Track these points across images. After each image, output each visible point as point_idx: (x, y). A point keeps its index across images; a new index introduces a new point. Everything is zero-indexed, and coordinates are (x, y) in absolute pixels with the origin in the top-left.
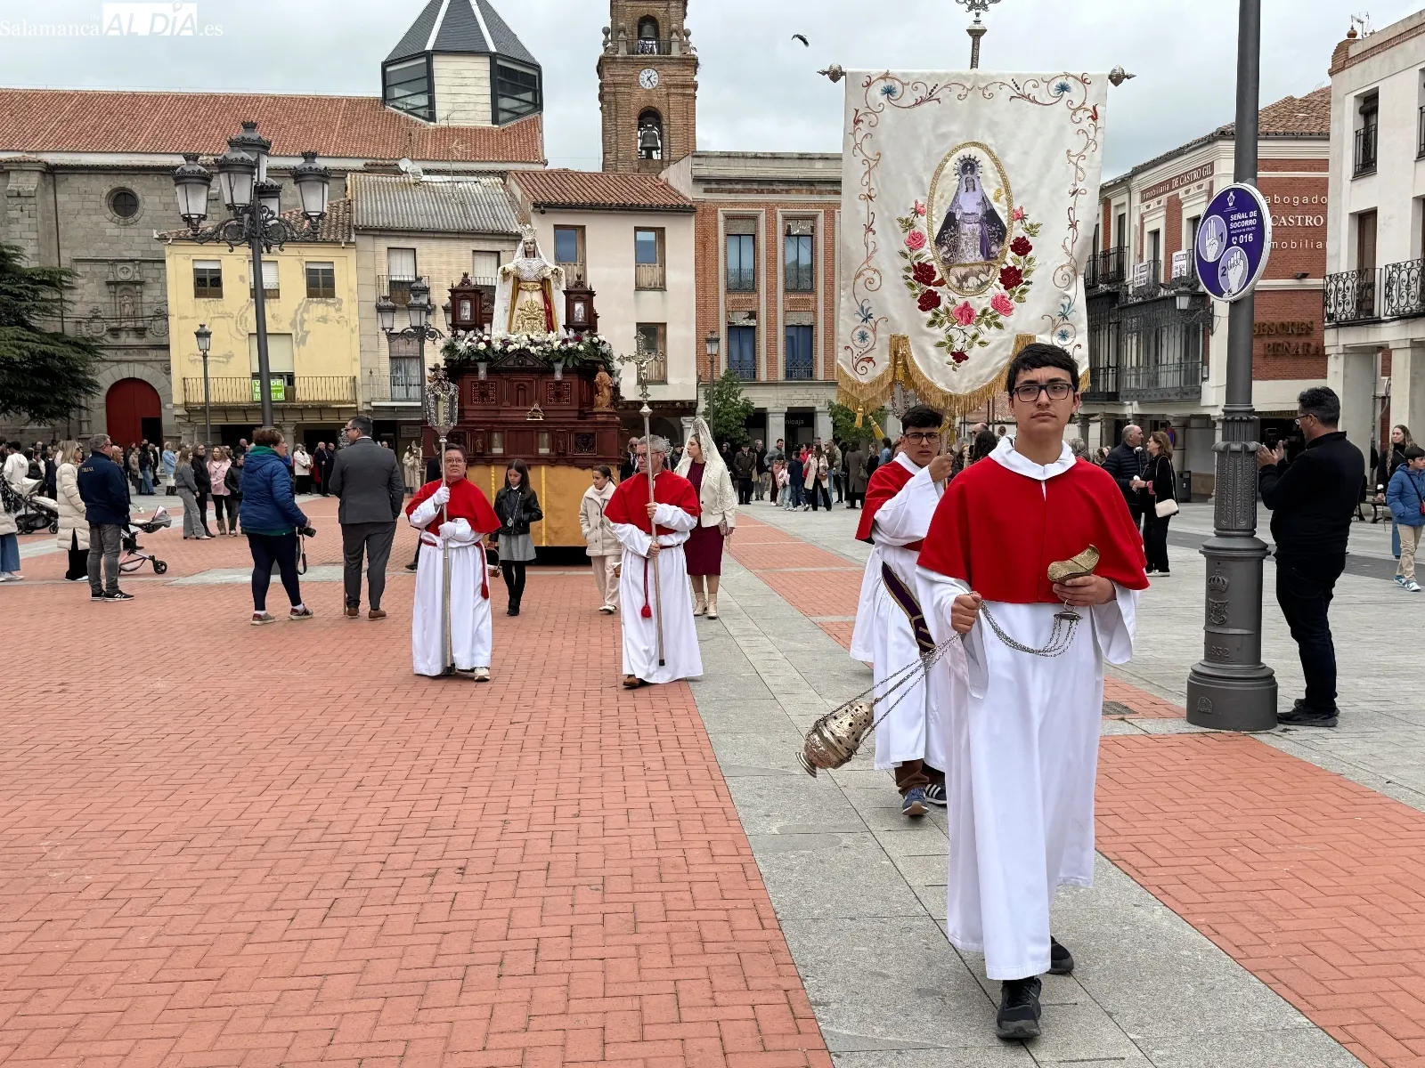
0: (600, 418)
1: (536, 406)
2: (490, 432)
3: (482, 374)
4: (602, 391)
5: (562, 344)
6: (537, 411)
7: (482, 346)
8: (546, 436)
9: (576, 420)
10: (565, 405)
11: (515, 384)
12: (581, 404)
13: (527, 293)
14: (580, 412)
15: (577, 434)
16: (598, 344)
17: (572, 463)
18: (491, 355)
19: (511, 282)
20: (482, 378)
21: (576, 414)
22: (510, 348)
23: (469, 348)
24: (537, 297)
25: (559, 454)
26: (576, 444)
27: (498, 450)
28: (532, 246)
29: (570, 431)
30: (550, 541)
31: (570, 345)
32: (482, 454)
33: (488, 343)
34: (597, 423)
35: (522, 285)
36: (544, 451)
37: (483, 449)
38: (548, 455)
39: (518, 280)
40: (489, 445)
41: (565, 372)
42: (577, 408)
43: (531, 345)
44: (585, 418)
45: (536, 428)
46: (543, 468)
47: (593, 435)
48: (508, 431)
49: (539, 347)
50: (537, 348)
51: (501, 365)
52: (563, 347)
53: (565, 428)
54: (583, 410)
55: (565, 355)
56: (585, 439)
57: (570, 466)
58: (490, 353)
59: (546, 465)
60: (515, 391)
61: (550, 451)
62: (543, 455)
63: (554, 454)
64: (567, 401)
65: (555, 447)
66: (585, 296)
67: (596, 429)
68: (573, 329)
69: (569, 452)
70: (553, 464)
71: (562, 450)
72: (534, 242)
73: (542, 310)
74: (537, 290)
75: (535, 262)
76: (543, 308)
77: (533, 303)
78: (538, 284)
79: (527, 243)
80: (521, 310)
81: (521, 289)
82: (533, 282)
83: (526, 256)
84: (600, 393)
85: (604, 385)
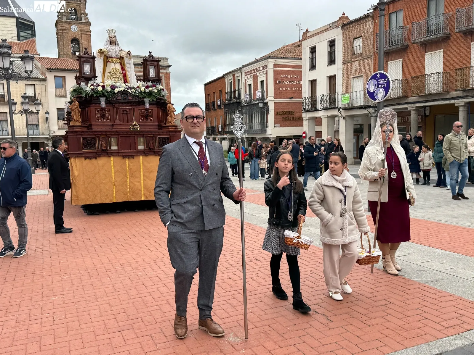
0: (171, 129)
1: (135, 123)
2: (110, 137)
3: (103, 104)
4: (171, 114)
6: (135, 125)
7: (100, 89)
8: (142, 139)
9: (157, 130)
10: (149, 122)
11: (122, 110)
12: (159, 121)
13: (113, 64)
14: (158, 125)
15: (159, 138)
17: (158, 154)
18: (106, 94)
19: (102, 58)
20: (103, 106)
21: (156, 127)
22: (116, 90)
23: (92, 89)
24: (118, 66)
25: (150, 149)
26: (159, 143)
27: (114, 148)
28: (114, 39)
29: (155, 136)
30: (147, 197)
31: (151, 89)
32: (106, 150)
33: (103, 87)
34: (170, 132)
35: (109, 59)
36: (141, 147)
37: (106, 147)
38: (144, 150)
39: (106, 57)
40: (109, 145)
41: (150, 103)
42: (156, 124)
43: (128, 89)
44: (162, 129)
45: (136, 135)
46: (141, 157)
47: (168, 138)
48: (121, 136)
49: (133, 90)
50: (132, 90)
51: (113, 100)
52: (147, 90)
53: (153, 135)
54: (161, 125)
55: (148, 94)
56: (164, 141)
57: (156, 155)
58: (104, 92)
59: (142, 155)
60: (122, 114)
61: (145, 147)
62: (141, 149)
63: (147, 149)
64: (151, 120)
65: (147, 145)
66: (155, 63)
67: (170, 135)
68: (150, 81)
69: (155, 148)
70: (148, 155)
71: (152, 147)
72: (115, 37)
73: (121, 73)
74: (118, 63)
75: (116, 48)
76: (121, 72)
77: (116, 69)
78: (119, 60)
79: (111, 37)
80: (110, 73)
81: (109, 62)
82: (115, 58)
83: (111, 45)
84: (170, 116)
85: (172, 111)
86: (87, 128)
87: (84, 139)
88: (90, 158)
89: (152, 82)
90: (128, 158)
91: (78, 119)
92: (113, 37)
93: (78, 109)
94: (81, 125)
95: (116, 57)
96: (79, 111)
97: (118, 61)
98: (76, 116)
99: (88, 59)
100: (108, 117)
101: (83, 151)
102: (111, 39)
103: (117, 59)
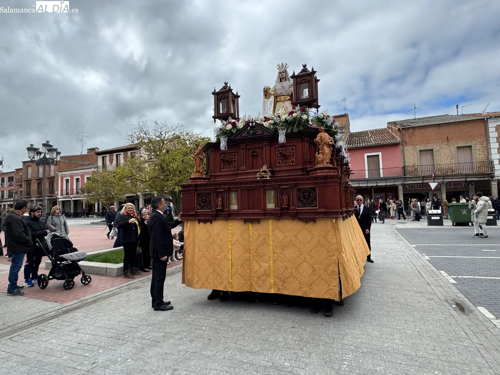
0: (320, 174)
1: (265, 168)
2: (229, 190)
3: (223, 145)
4: (323, 149)
5: (289, 115)
6: (265, 172)
7: (229, 127)
8: (273, 193)
9: (299, 177)
10: (291, 165)
11: (251, 151)
12: (305, 163)
14: (303, 170)
15: (299, 190)
16: (323, 118)
17: (296, 216)
20: (223, 149)
21: (300, 172)
25: (282, 209)
26: (299, 199)
27: (234, 207)
28: (284, 74)
29: (292, 187)
30: (279, 289)
31: (294, 115)
34: (316, 178)
35: (279, 99)
36: (271, 206)
37: (223, 206)
38: (274, 210)
40: (226, 203)
42: (301, 167)
43: (265, 121)
44: (308, 175)
45: (264, 185)
46: (270, 221)
47: (314, 189)
48: (241, 190)
49: (270, 121)
51: (237, 138)
52: (289, 118)
53: (289, 185)
54: (306, 168)
55: (292, 123)
56: (307, 194)
57: (293, 220)
58: (234, 131)
59: (272, 219)
60: (250, 158)
61: (276, 207)
62: (271, 210)
63: (278, 208)
64: (293, 162)
65: (279, 202)
66: (308, 78)
67: (316, 184)
68: (299, 105)
69: (292, 207)
70: (279, 218)
71: (285, 205)
72: (285, 71)
74: (286, 100)
75: (286, 84)
79: (281, 73)
81: (277, 101)
83: (281, 81)
84: (320, 151)
85: (324, 143)
86: (207, 180)
87: (198, 195)
88: (205, 222)
89: (301, 106)
90: (252, 223)
91: (199, 170)
92: (283, 72)
93: (199, 157)
94: (200, 177)
95: (285, 94)
96: (201, 159)
98: (196, 165)
99: (224, 94)
100: (235, 163)
101: (196, 212)
102: (281, 75)
103: (286, 96)
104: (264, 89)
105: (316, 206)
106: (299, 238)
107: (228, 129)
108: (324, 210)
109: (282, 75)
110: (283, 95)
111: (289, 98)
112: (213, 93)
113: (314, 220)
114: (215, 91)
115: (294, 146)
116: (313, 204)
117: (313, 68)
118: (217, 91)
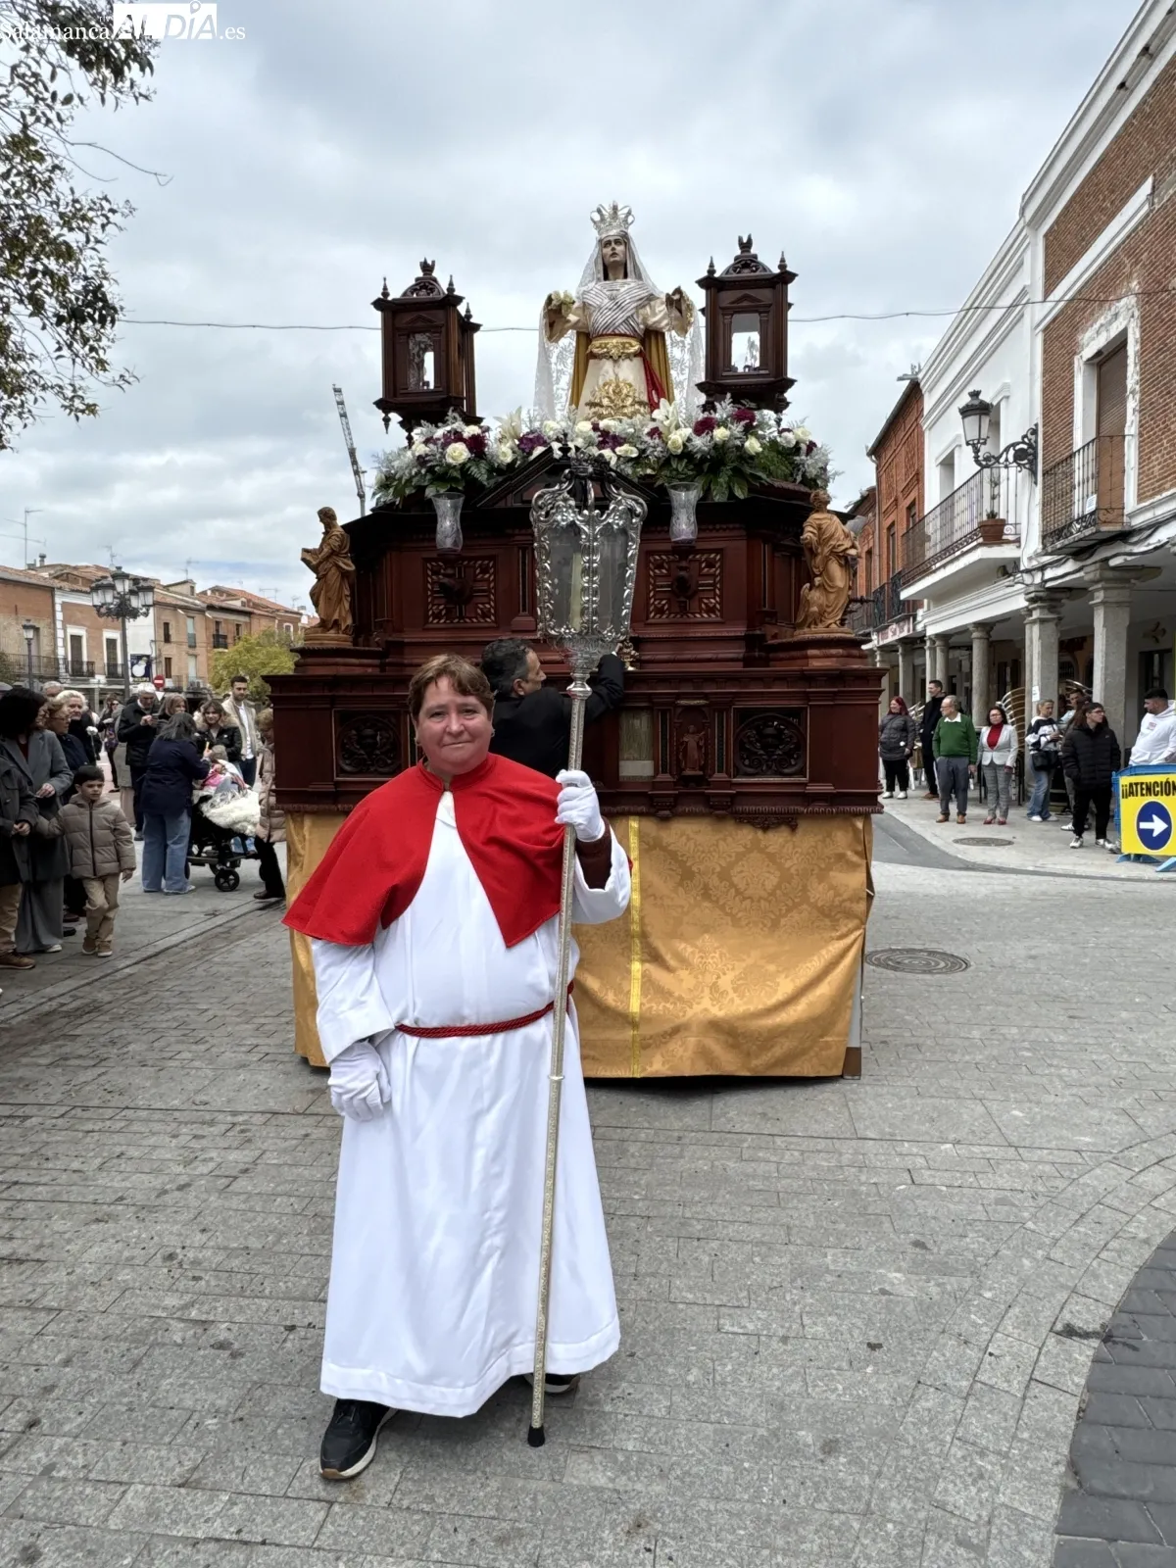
0: (818, 662)
3: (448, 525)
4: (825, 572)
5: (698, 433)
7: (458, 453)
8: (645, 722)
9: (738, 667)
10: (705, 623)
12: (757, 616)
13: (608, 365)
14: (751, 641)
15: (744, 715)
16: (797, 449)
17: (726, 808)
18: (483, 478)
19: (569, 341)
20: (449, 543)
21: (739, 650)
22: (539, 454)
24: (630, 372)
25: (685, 781)
26: (740, 746)
28: (620, 249)
29: (720, 706)
31: (720, 434)
33: (477, 444)
34: (809, 676)
35: (596, 346)
36: (637, 768)
38: (652, 783)
39: (586, 337)
41: (705, 513)
42: (740, 630)
43: (601, 445)
44: (766, 662)
46: (635, 824)
47: (796, 715)
49: (626, 447)
50: (620, 450)
51: (501, 505)
52: (700, 443)
53: (705, 696)
54: (763, 637)
55: (706, 466)
56: (770, 731)
57: (720, 819)
58: (480, 473)
59: (640, 814)
61: (656, 769)
62: (634, 781)
63: (666, 777)
64: (710, 610)
65: (669, 757)
66: (765, 295)
67: (807, 696)
68: (729, 395)
69: (716, 775)
70: (667, 812)
71: (693, 769)
72: (624, 240)
73: (641, 403)
74: (628, 356)
75: (626, 289)
76: (645, 398)
77: (617, 386)
78: (634, 342)
79: (609, 243)
80: (592, 404)
81: (593, 356)
82: (621, 335)
83: (606, 278)
84: (817, 580)
85: (832, 552)
86: (377, 662)
87: (344, 719)
89: (735, 401)
91: (336, 617)
92: (617, 242)
93: (338, 567)
94: (348, 645)
95: (623, 329)
96: (344, 574)
97: (632, 350)
98: (328, 600)
99: (423, 314)
100: (485, 600)
101: (337, 784)
102: (608, 251)
103: (625, 340)
104: (550, 300)
105: (802, 773)
106: (735, 880)
107: (454, 463)
108: (828, 788)
109: (614, 254)
110: (616, 335)
111: (636, 347)
112: (379, 304)
113: (790, 822)
114: (385, 293)
115: (717, 551)
116: (791, 765)
117: (783, 260)
118: (395, 294)
